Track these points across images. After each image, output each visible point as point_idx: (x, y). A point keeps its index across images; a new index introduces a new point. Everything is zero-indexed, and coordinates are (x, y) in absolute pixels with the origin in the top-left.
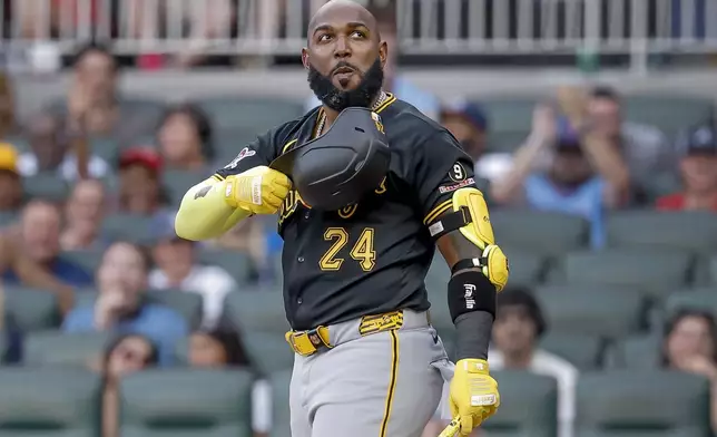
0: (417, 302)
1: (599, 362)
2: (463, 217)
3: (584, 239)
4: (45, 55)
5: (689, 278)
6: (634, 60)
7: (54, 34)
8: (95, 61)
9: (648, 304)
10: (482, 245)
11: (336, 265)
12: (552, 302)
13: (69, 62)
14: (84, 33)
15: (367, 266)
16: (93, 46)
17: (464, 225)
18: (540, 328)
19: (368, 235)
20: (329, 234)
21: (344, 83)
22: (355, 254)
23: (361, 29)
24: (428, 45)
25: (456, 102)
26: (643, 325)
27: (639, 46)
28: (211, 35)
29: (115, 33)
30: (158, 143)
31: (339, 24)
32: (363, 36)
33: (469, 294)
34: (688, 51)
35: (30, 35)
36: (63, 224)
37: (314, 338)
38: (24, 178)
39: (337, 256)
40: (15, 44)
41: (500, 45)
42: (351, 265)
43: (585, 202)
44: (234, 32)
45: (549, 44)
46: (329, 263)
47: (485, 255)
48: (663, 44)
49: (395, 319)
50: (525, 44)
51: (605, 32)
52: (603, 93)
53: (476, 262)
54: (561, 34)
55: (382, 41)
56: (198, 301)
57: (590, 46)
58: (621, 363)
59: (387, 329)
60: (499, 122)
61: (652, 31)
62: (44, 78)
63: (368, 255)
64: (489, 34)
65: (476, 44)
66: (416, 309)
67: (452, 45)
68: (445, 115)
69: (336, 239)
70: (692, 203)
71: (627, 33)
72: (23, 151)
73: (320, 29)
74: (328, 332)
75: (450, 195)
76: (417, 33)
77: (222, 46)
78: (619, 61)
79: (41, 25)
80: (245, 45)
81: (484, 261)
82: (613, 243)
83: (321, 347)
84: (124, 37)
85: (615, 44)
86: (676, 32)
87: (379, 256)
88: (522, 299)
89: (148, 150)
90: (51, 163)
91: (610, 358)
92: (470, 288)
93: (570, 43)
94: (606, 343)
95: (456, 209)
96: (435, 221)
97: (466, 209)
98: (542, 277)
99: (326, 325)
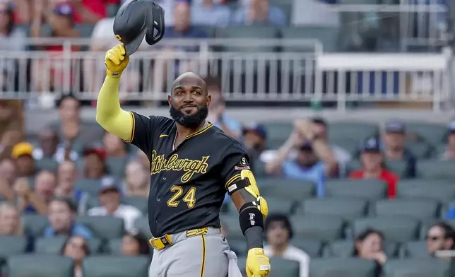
0: (215, 223)
1: (320, 254)
2: (246, 182)
3: (314, 193)
4: (47, 99)
5: (366, 212)
6: (339, 104)
7: (52, 89)
8: (69, 103)
9: (345, 225)
10: (256, 196)
11: (176, 204)
12: (298, 223)
13: (58, 103)
14: (66, 89)
15: (191, 206)
16: (71, 95)
17: (247, 186)
18: (291, 235)
19: (192, 191)
20: (173, 189)
21: (188, 112)
22: (185, 199)
23: (198, 90)
24: (237, 96)
25: (251, 124)
26: (342, 236)
27: (341, 97)
28: (130, 91)
29: (82, 89)
30: (103, 143)
31: (188, 87)
32: (199, 94)
33: (252, 218)
34: (365, 100)
35: (40, 90)
36: (56, 183)
37: (164, 240)
38: (36, 161)
39: (176, 200)
40: (32, 94)
41: (273, 96)
42: (183, 204)
43: (314, 175)
44: (141, 89)
45: (297, 96)
46: (172, 203)
47: (258, 200)
48: (354, 96)
49: (204, 230)
50: (285, 96)
51: (325, 90)
52: (318, 121)
53: (254, 203)
54: (303, 91)
55: (209, 95)
56: (122, 222)
57: (317, 97)
58: (332, 254)
59: (200, 234)
60: (272, 134)
61: (348, 90)
62: (46, 111)
63: (192, 200)
64: (267, 91)
65: (261, 96)
66: (215, 227)
67: (249, 96)
68: (245, 131)
69: (177, 191)
70: (367, 175)
71: (336, 91)
72: (36, 147)
73: (178, 88)
74: (170, 237)
75: (239, 171)
76: (231, 90)
77: (135, 96)
78: (331, 105)
79: (45, 84)
80: (146, 96)
81: (258, 203)
82: (328, 195)
83: (167, 245)
84: (87, 91)
85: (330, 96)
86: (360, 90)
87: (197, 202)
88: (282, 219)
89: (97, 146)
90: (50, 153)
91: (326, 251)
92: (252, 216)
93: (308, 96)
94: (324, 244)
95: (242, 179)
96: (232, 184)
97: (247, 179)
98: (293, 211)
99: (169, 234)
